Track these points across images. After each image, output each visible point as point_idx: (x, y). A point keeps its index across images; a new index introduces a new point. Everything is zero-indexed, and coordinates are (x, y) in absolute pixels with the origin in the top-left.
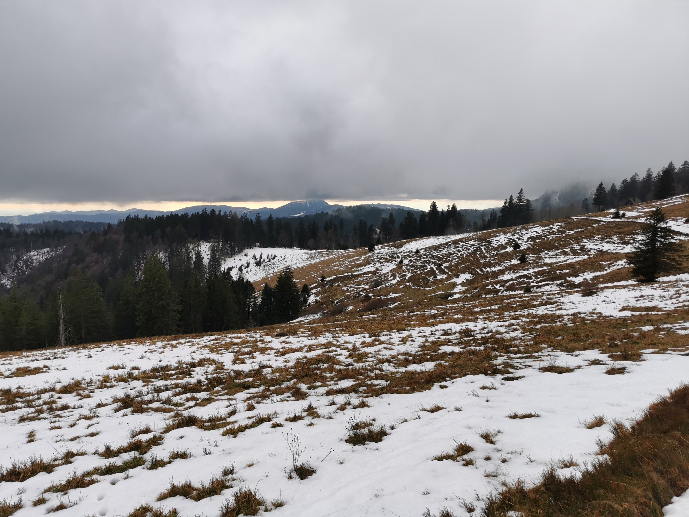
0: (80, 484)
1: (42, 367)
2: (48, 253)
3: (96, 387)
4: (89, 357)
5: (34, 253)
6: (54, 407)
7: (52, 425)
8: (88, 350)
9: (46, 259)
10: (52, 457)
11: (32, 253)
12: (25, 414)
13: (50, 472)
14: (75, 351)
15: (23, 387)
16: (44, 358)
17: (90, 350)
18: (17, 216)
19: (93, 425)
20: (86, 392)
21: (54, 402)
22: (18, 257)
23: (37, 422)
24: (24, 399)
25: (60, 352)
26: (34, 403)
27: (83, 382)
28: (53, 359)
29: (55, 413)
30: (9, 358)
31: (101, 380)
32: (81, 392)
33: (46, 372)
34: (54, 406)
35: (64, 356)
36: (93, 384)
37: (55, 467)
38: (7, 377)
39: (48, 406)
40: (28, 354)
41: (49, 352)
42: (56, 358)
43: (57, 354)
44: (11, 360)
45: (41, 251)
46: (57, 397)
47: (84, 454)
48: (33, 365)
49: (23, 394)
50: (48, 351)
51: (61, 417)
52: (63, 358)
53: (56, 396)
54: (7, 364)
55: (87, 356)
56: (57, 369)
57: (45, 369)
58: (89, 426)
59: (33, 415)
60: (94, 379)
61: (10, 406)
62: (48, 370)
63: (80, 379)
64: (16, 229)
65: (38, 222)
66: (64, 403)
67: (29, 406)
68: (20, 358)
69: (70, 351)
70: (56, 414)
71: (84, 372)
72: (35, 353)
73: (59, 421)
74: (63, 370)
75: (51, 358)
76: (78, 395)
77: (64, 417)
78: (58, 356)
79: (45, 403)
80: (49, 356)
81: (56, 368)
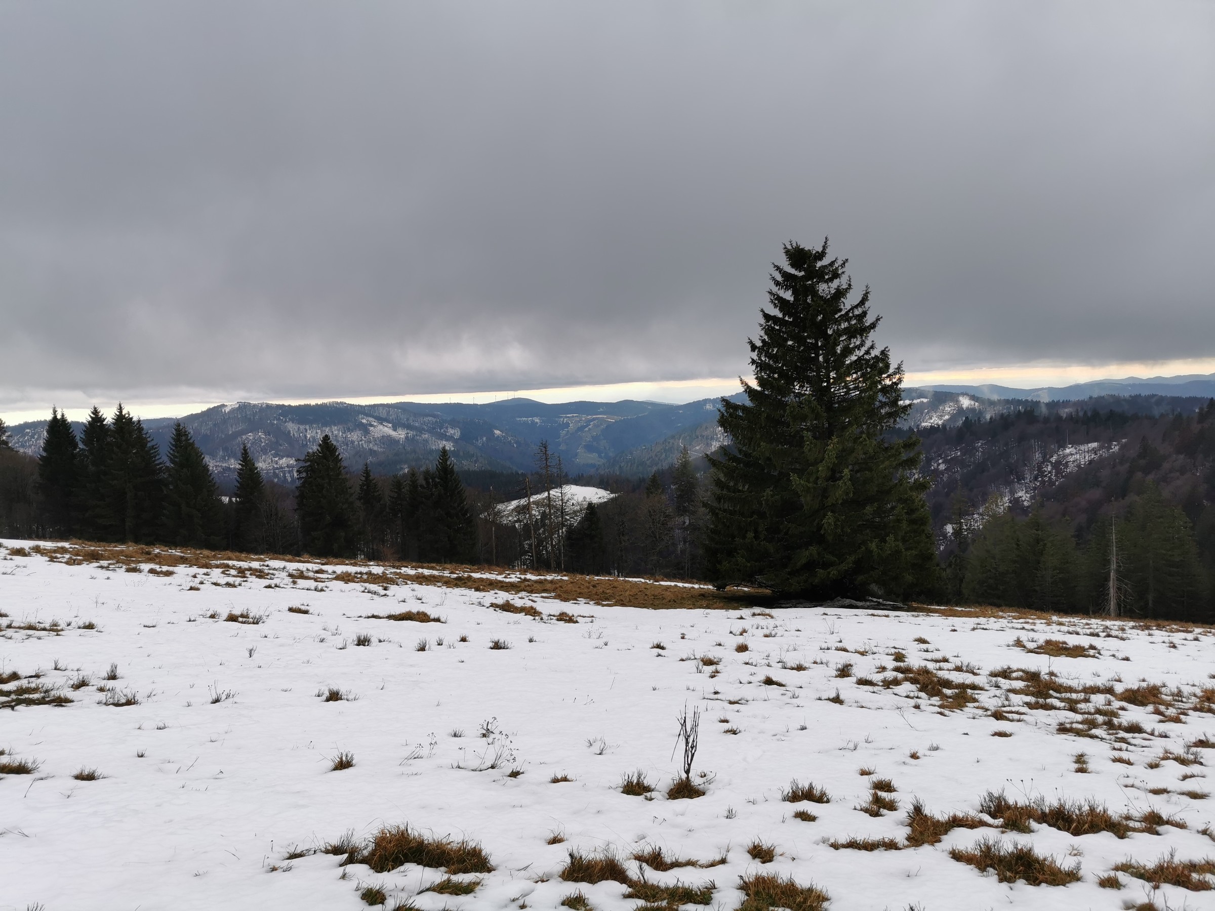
0: (1183, 881)
1: (1087, 647)
2: (1095, 451)
3: (1191, 706)
4: (1170, 647)
5: (1071, 450)
6: (1116, 723)
7: (1117, 754)
8: (1168, 634)
9: (1091, 462)
10: (1124, 811)
11: (1068, 451)
12: (1068, 721)
13: (1122, 836)
14: (1143, 630)
15: (1059, 674)
16: (1088, 631)
17: (1171, 634)
18: (1046, 389)
19: (1192, 776)
20: (1171, 712)
21: (1115, 715)
22: (1044, 457)
23: (1087, 740)
24: (1063, 695)
25: (1116, 627)
26: (1079, 706)
27: (1163, 690)
28: (1105, 637)
29: (1117, 734)
30: (1031, 621)
31: (1199, 695)
32: (1162, 708)
33: (1094, 656)
34: (1116, 721)
35: (1125, 636)
36: (1184, 700)
37: (1130, 831)
38: (1031, 651)
39: (1106, 718)
40: (1060, 620)
41: (1096, 623)
42: (1109, 636)
43: (1111, 630)
44: (1034, 624)
45: (1082, 447)
46: (1118, 707)
47: (1181, 826)
48: (1073, 641)
49: (1061, 686)
50: (1093, 621)
51: (1129, 743)
52: (1123, 639)
53: (1116, 704)
54: (1028, 630)
55: (1168, 645)
56: (1114, 656)
57: (1092, 652)
58: (1185, 777)
59: (1080, 726)
60: (1186, 690)
61: (1041, 701)
62: (1097, 655)
63: (1159, 683)
64: (1044, 410)
65: (1081, 398)
66: (1134, 721)
67: (1073, 709)
68: (1048, 624)
69: (1133, 628)
70: (1119, 736)
71: (1163, 672)
72: (1072, 620)
73: (1127, 750)
74: (1124, 659)
75: (1101, 634)
76: (1157, 712)
77: (1135, 745)
78: (1113, 633)
79: (1099, 712)
80: (1097, 631)
81: (1111, 653)
